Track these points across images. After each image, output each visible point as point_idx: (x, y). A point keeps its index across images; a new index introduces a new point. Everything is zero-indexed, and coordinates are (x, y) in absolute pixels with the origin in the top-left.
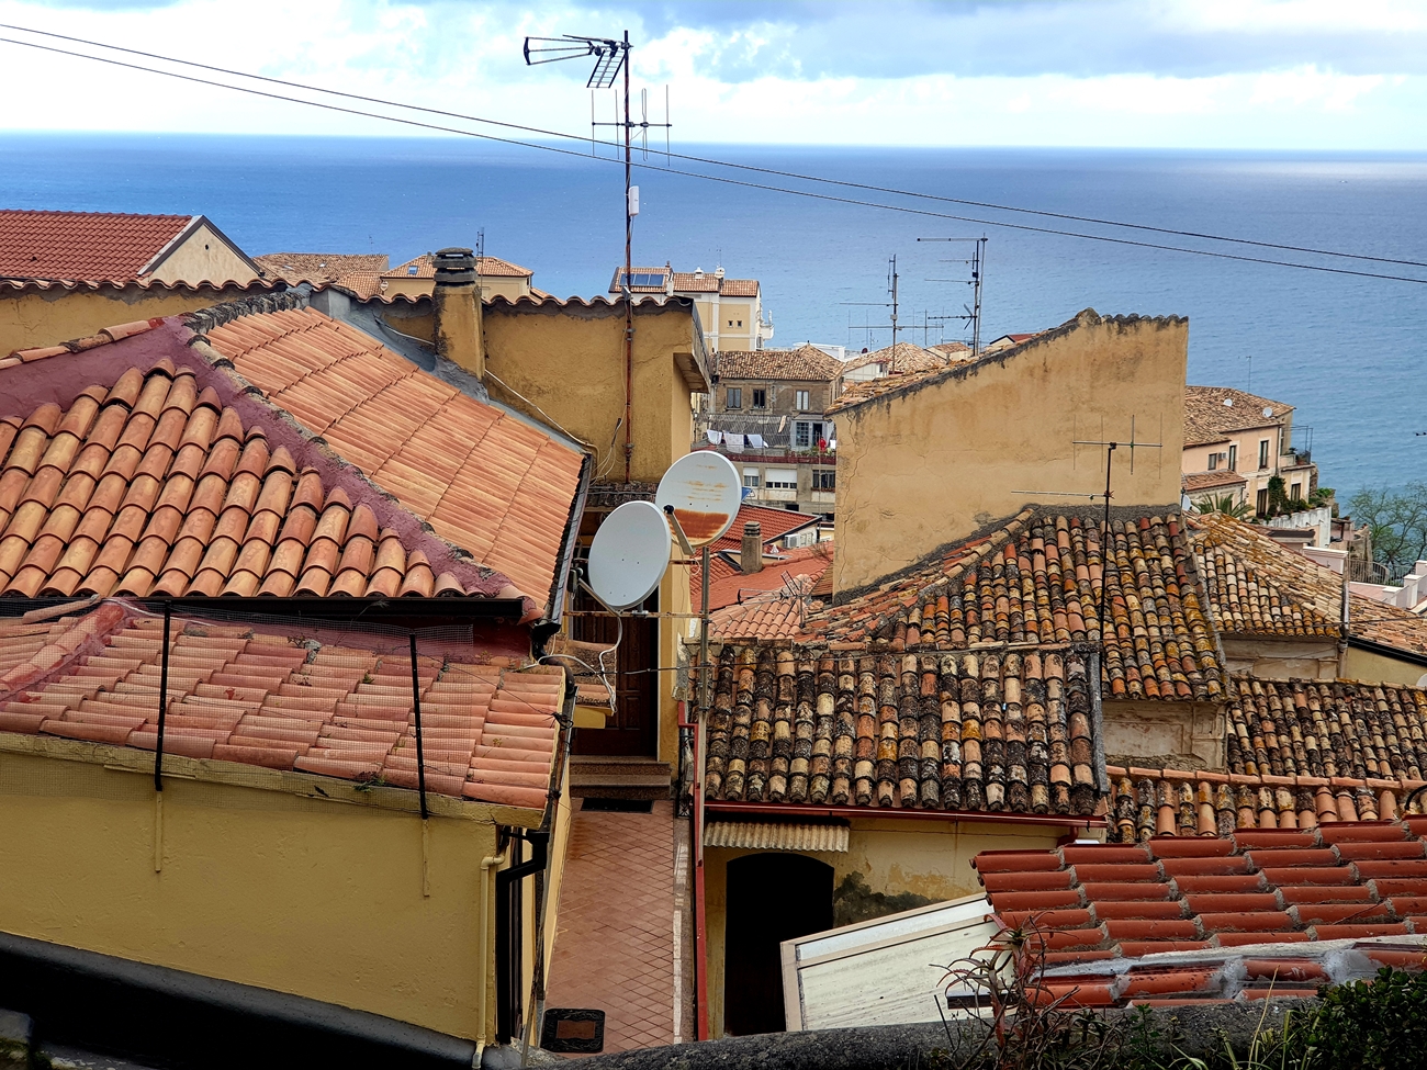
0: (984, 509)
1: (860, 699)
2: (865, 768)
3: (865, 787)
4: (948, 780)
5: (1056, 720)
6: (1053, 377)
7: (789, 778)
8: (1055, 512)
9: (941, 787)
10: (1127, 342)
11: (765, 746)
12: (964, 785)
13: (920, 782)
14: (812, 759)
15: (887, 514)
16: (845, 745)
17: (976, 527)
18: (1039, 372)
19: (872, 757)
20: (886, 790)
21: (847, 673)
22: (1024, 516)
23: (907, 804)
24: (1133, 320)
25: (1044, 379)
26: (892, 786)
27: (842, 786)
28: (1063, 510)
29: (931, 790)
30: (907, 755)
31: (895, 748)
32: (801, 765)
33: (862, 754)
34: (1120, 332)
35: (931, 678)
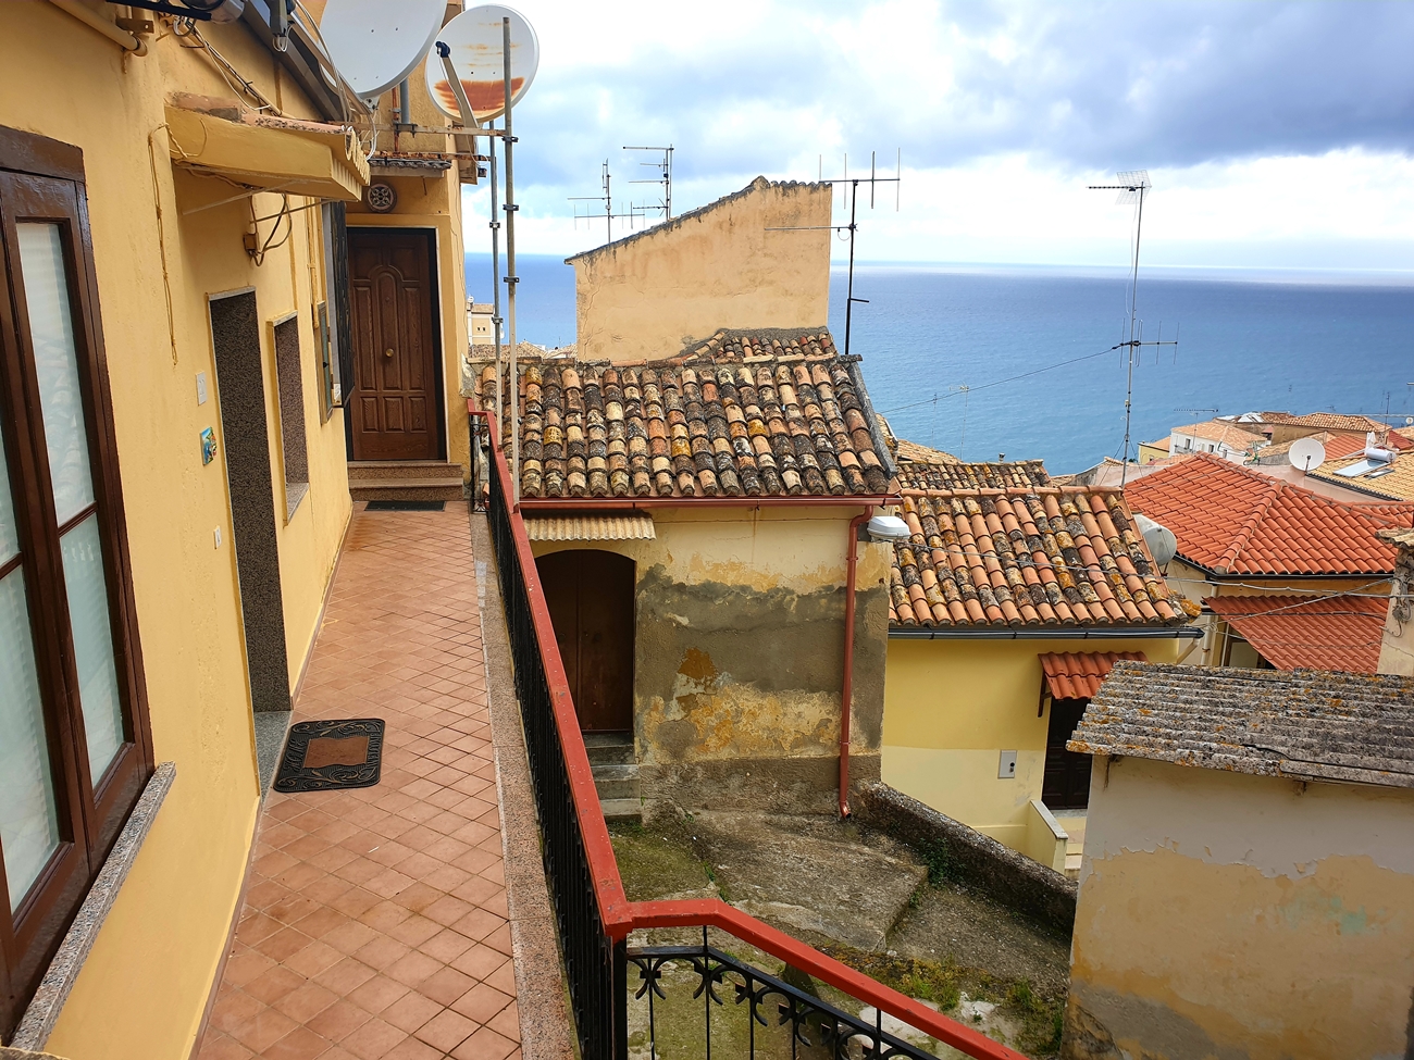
0: (688, 333)
1: (646, 406)
2: (662, 463)
3: (665, 479)
4: (745, 469)
5: (834, 416)
6: (736, 229)
7: (588, 475)
8: (740, 334)
9: (739, 476)
10: (789, 203)
11: (559, 448)
12: (761, 473)
13: (718, 474)
14: (608, 458)
15: (616, 338)
16: (638, 445)
17: (683, 347)
18: (726, 226)
19: (668, 454)
20: (686, 481)
21: (632, 385)
22: (718, 337)
23: (708, 493)
24: (793, 185)
25: (730, 231)
26: (692, 478)
27: (642, 479)
28: (746, 332)
29: (730, 479)
30: (701, 450)
31: (688, 446)
32: (599, 463)
33: (658, 451)
34: (784, 195)
35: (712, 388)
